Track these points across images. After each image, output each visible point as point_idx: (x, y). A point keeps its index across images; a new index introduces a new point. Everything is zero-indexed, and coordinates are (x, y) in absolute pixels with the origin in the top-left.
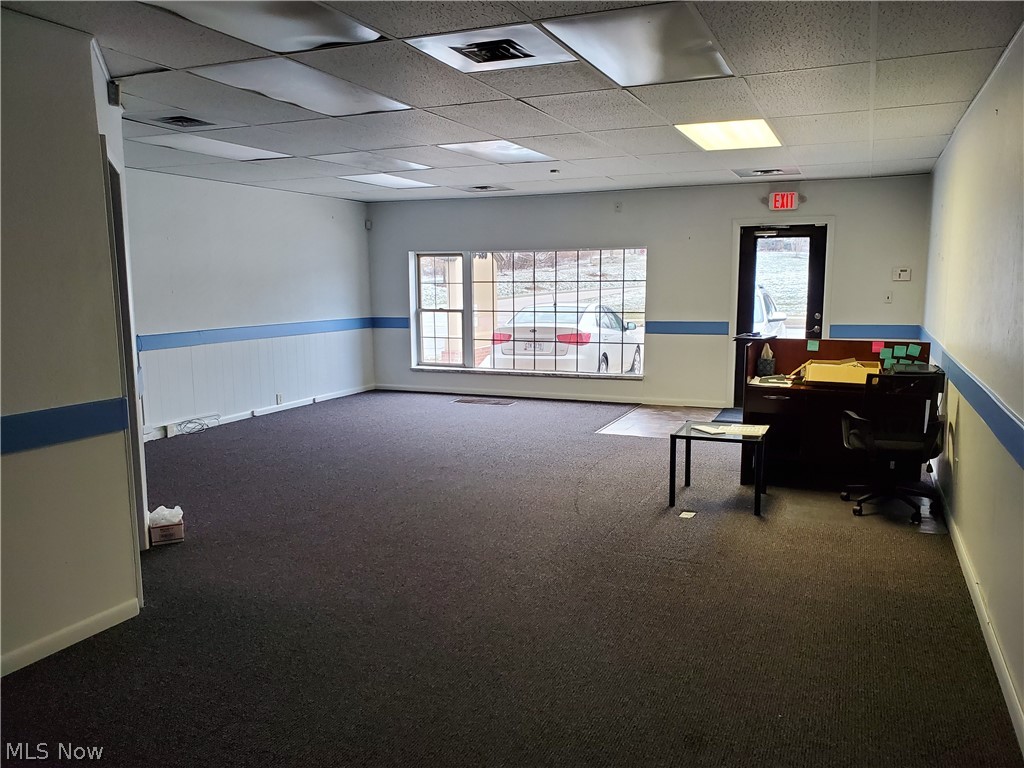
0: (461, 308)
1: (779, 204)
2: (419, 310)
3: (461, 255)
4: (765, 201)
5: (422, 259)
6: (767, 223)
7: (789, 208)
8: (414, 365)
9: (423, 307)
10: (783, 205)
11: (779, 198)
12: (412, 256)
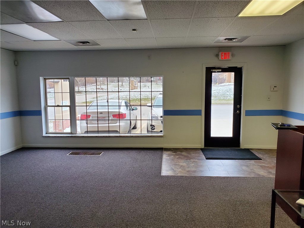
0: (69, 105)
1: (223, 57)
2: (46, 106)
3: (68, 79)
4: (217, 56)
5: (47, 81)
6: (217, 66)
7: (228, 59)
8: (44, 134)
9: (49, 104)
10: (225, 58)
11: (223, 54)
12: (41, 79)
